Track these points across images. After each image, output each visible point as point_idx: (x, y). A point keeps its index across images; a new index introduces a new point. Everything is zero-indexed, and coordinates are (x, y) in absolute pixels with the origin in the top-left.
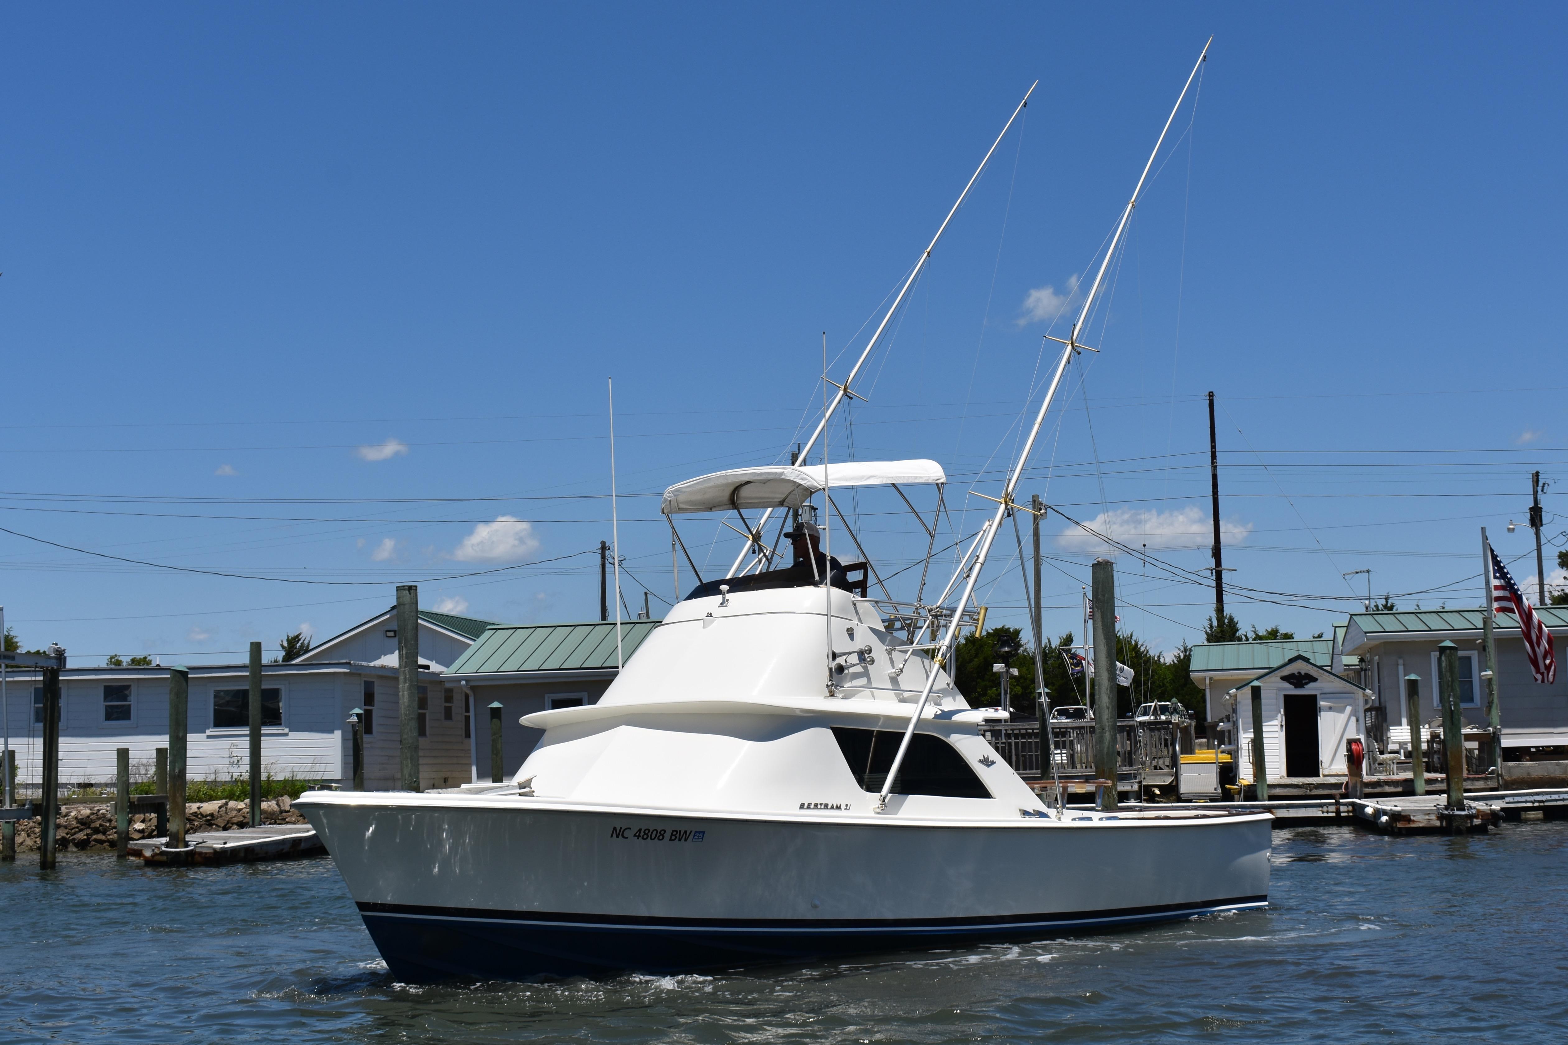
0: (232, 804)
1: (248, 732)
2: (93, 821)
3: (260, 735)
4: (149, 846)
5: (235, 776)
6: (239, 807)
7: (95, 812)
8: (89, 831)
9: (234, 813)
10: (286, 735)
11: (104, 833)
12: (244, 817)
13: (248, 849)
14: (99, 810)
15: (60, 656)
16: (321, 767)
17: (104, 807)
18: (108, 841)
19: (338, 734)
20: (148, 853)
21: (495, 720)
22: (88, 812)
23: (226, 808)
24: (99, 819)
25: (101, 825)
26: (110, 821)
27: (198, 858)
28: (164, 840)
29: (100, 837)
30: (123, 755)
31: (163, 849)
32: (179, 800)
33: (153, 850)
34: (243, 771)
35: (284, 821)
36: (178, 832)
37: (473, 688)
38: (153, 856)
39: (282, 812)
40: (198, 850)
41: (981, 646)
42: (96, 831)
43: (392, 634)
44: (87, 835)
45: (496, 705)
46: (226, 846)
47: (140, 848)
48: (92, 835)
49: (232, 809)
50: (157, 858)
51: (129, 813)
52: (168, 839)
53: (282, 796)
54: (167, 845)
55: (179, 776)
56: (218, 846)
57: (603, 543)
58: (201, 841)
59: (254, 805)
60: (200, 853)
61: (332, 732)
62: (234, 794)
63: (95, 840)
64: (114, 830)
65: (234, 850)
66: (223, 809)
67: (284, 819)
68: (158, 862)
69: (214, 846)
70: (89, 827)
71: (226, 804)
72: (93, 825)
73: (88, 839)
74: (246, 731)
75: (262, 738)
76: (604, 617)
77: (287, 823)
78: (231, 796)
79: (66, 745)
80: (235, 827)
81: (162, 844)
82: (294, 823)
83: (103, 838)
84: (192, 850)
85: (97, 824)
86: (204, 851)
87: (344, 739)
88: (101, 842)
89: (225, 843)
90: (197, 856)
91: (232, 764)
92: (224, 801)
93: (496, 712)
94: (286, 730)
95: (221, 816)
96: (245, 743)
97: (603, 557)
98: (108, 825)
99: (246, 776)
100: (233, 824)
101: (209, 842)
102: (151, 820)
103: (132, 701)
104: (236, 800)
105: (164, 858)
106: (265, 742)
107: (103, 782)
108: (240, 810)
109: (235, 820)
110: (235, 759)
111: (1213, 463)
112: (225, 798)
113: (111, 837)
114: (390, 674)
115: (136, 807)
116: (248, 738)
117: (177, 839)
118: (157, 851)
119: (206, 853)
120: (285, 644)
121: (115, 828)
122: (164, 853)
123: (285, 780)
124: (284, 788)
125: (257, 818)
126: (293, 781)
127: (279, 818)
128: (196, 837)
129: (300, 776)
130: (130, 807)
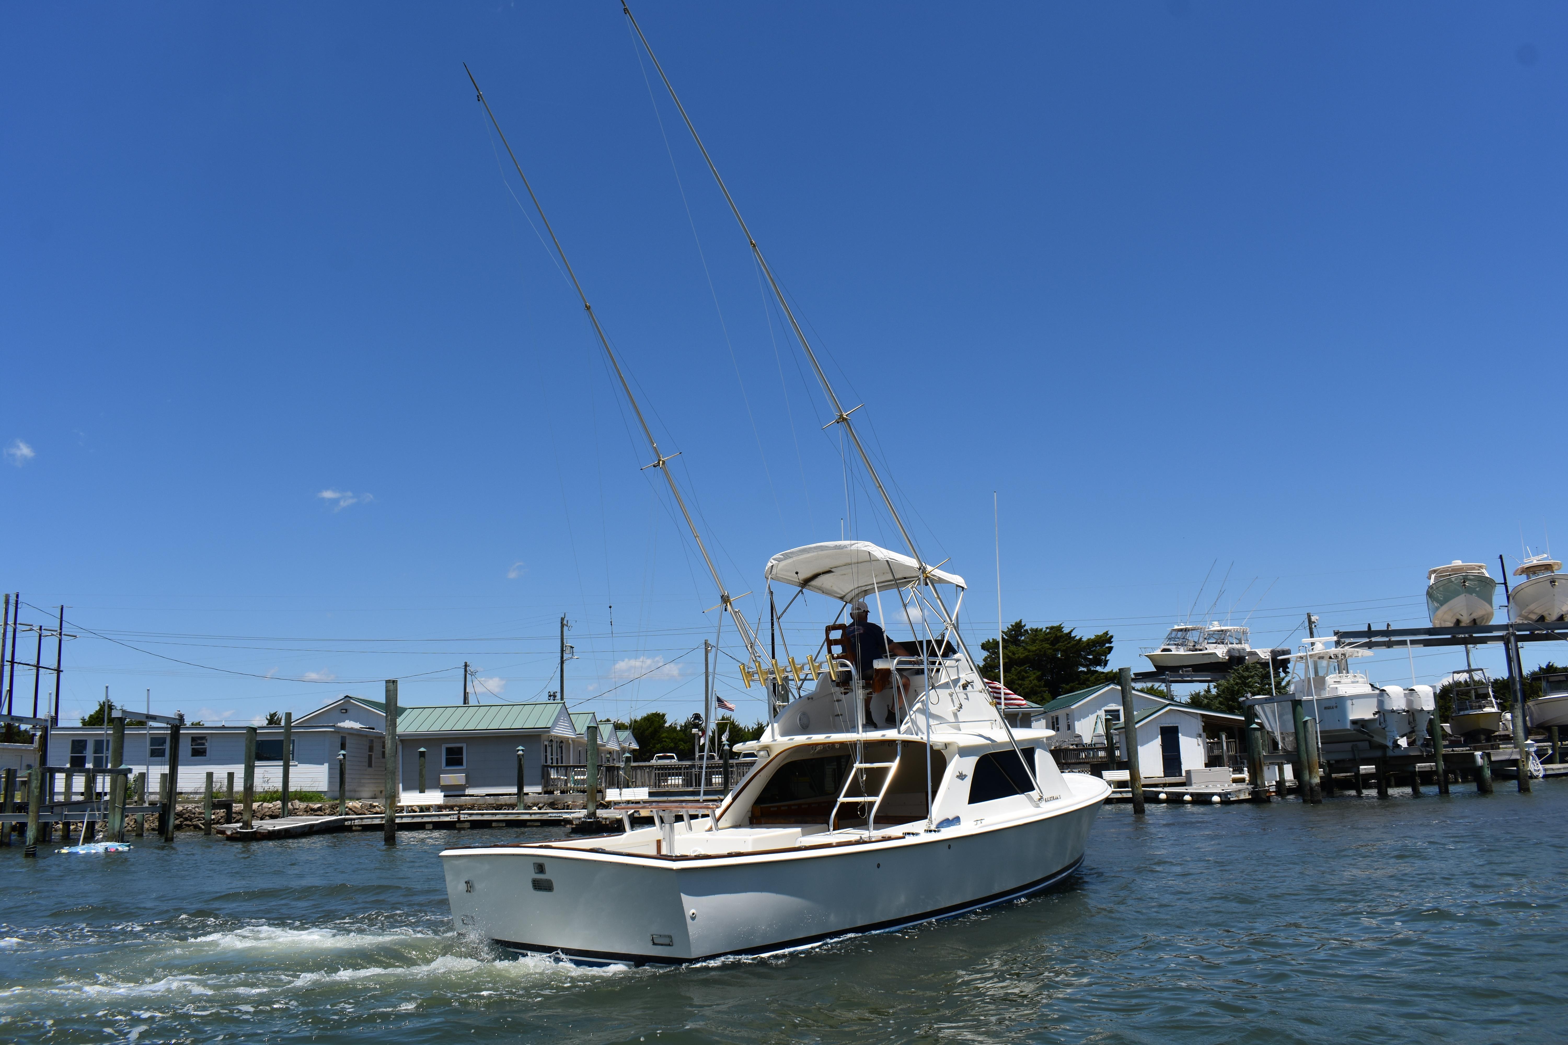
0: (265, 804)
3: (289, 766)
4: (229, 828)
5: (266, 789)
6: (270, 806)
8: (182, 819)
9: (267, 810)
10: (296, 765)
11: (191, 821)
12: (272, 812)
13: (286, 830)
15: (181, 718)
16: (316, 784)
17: (190, 805)
18: (193, 825)
19: (326, 765)
20: (229, 833)
21: (422, 758)
22: (181, 808)
23: (261, 807)
25: (189, 816)
26: (194, 814)
27: (258, 836)
28: (239, 825)
29: (188, 823)
30: (210, 776)
31: (239, 830)
32: (249, 802)
33: (232, 831)
34: (278, 785)
35: (296, 814)
36: (248, 821)
37: (402, 741)
38: (232, 834)
39: (294, 809)
40: (259, 831)
41: (653, 722)
42: (186, 819)
43: (344, 711)
45: (422, 749)
46: (275, 829)
47: (224, 830)
48: (183, 822)
49: (265, 808)
50: (234, 835)
51: (212, 809)
52: (241, 824)
53: (294, 800)
54: (241, 828)
55: (251, 788)
56: (271, 829)
57: (466, 663)
58: (260, 826)
59: (284, 804)
60: (260, 833)
61: (323, 764)
62: (266, 799)
63: (185, 825)
64: (197, 819)
65: (279, 831)
68: (235, 838)
69: (268, 829)
70: (182, 817)
71: (262, 804)
72: (184, 816)
74: (281, 763)
75: (291, 767)
76: (465, 703)
77: (298, 815)
78: (264, 800)
79: (182, 770)
80: (267, 818)
81: (238, 828)
82: (301, 816)
83: (190, 823)
84: (255, 831)
85: (187, 816)
86: (262, 831)
87: (330, 769)
88: (188, 826)
89: (275, 827)
90: (258, 834)
91: (264, 782)
92: (259, 803)
93: (422, 754)
94: (297, 763)
95: (259, 811)
96: (280, 770)
97: (466, 671)
98: (193, 816)
99: (280, 789)
101: (265, 826)
102: (217, 814)
103: (207, 745)
104: (267, 803)
105: (239, 835)
106: (291, 769)
108: (270, 808)
109: (267, 814)
110: (266, 779)
111: (772, 627)
112: (261, 801)
113: (195, 823)
114: (355, 732)
115: (216, 806)
116: (282, 768)
117: (247, 824)
118: (234, 831)
119: (264, 833)
120: (269, 718)
122: (238, 832)
123: (296, 791)
124: (295, 795)
125: (286, 813)
126: (300, 792)
127: (293, 813)
128: (256, 823)
129: (304, 789)
130: (212, 806)
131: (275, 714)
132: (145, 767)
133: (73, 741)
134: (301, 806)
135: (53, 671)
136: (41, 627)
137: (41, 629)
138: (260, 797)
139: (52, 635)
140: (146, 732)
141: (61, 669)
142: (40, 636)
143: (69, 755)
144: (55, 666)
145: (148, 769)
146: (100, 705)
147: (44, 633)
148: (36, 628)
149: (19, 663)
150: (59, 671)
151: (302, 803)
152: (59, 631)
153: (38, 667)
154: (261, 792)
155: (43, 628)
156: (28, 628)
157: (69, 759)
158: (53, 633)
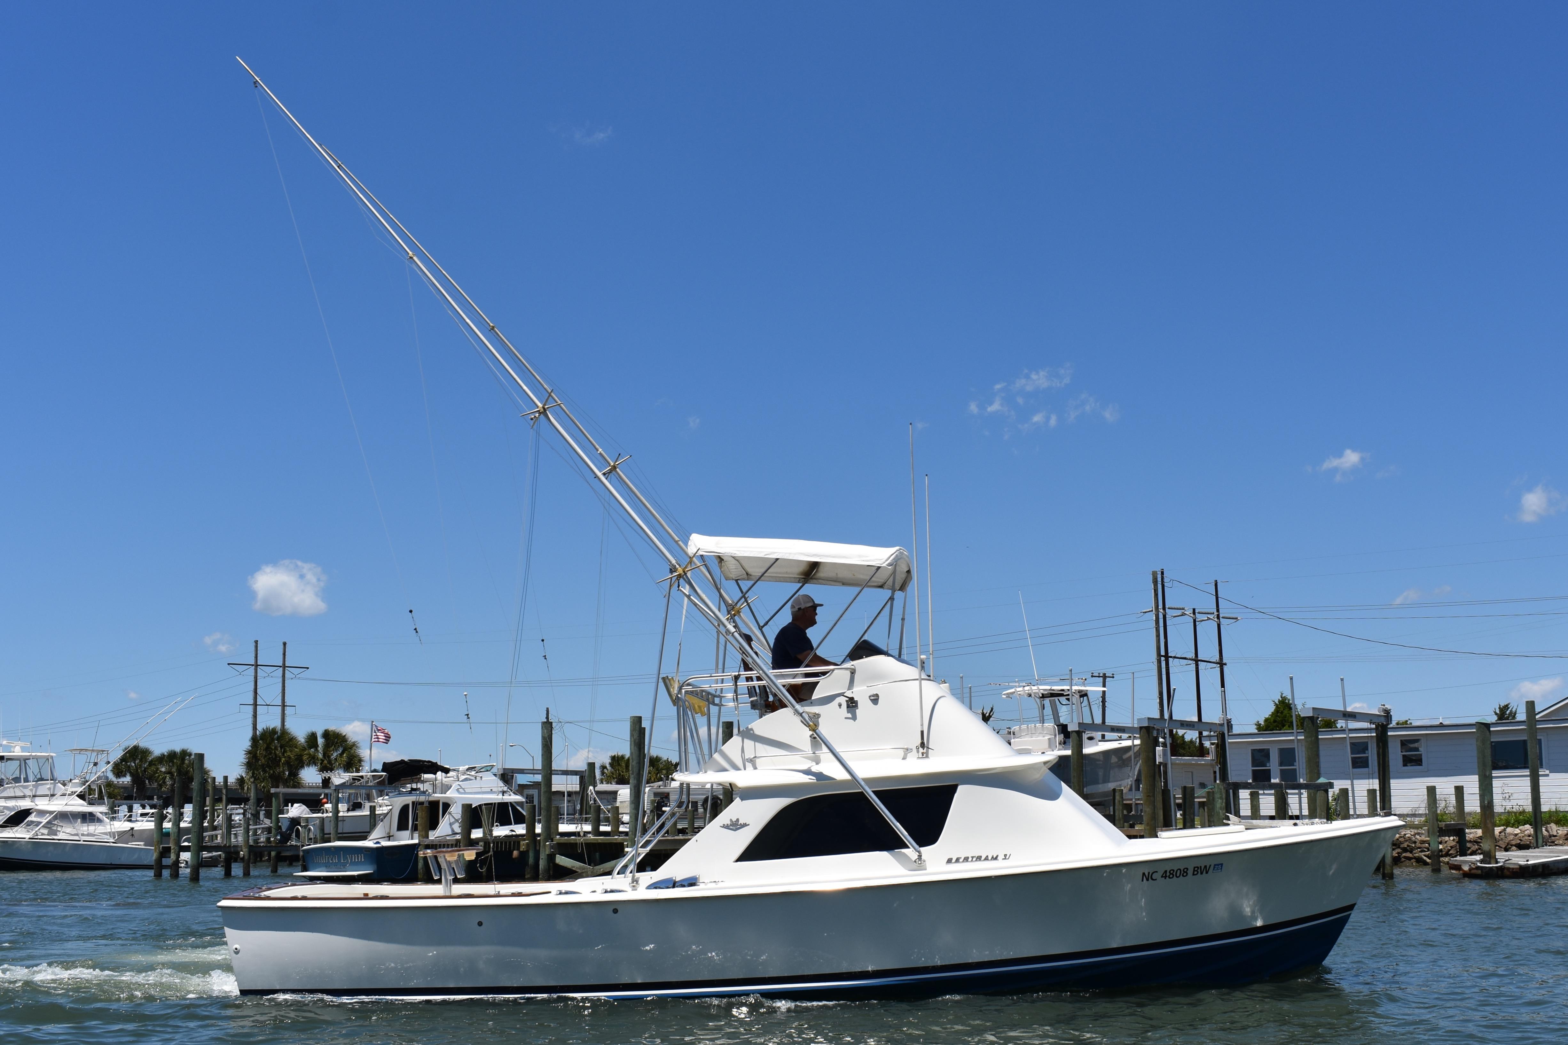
0: (1509, 830)
1: (1528, 773)
2: (1401, 843)
3: (1539, 776)
4: (1466, 862)
5: (1508, 808)
6: (1516, 832)
7: (1402, 836)
8: (1399, 850)
9: (1512, 837)
10: (1547, 775)
11: (1411, 852)
12: (1521, 840)
13: (1544, 865)
14: (1405, 835)
15: (1387, 715)
17: (1408, 832)
18: (1415, 858)
20: (1466, 868)
23: (1505, 833)
24: (1406, 841)
25: (1408, 846)
26: (1415, 842)
27: (1508, 872)
28: (1479, 857)
29: (1408, 855)
30: (1431, 791)
31: (1479, 864)
32: (1490, 825)
33: (1470, 865)
34: (1527, 804)
35: (1553, 843)
36: (1490, 851)
38: (1470, 869)
39: (1550, 836)
40: (1507, 866)
42: (1405, 850)
44: (1398, 853)
46: (1529, 863)
47: (1459, 864)
48: (1401, 853)
49: (1510, 834)
50: (1473, 871)
51: (1439, 836)
52: (1481, 857)
53: (1549, 824)
54: (1482, 861)
55: (1488, 806)
56: (1523, 862)
58: (1507, 858)
59: (1537, 829)
60: (1508, 869)
62: (1509, 823)
63: (1405, 857)
64: (1419, 850)
65: (1535, 866)
66: (1503, 834)
67: (1553, 842)
68: (1475, 874)
69: (1519, 863)
70: (1399, 847)
71: (1505, 830)
72: (1402, 846)
73: (1399, 856)
74: (1527, 772)
75: (1540, 778)
77: (1556, 845)
78: (1507, 824)
79: (1395, 784)
80: (1514, 848)
81: (1477, 861)
82: (1561, 845)
83: (1410, 855)
84: (1501, 866)
86: (1511, 866)
88: (1409, 859)
89: (1528, 861)
90: (1506, 871)
91: (1504, 799)
92: (1502, 828)
94: (1547, 772)
95: (1502, 839)
96: (1527, 782)
98: (1413, 845)
99: (1529, 808)
100: (1512, 845)
101: (1513, 859)
102: (1446, 842)
103: (1422, 750)
104: (1512, 827)
105: (1479, 872)
106: (1542, 781)
107: (1405, 813)
108: (1516, 835)
109: (1514, 843)
110: (1509, 795)
112: (1503, 825)
113: (1417, 855)
115: (1443, 832)
116: (1529, 778)
117: (1489, 857)
118: (1473, 866)
119: (1513, 869)
120: (1498, 712)
121: (1419, 848)
122: (1478, 868)
123: (1550, 812)
124: (1550, 817)
125: (1540, 841)
126: (1557, 812)
127: (1550, 841)
128: (1502, 856)
129: (1562, 808)
130: (1439, 832)
131: (1506, 707)
132: (1349, 782)
133: (1253, 751)
134: (1560, 832)
135: (1215, 665)
136: (1194, 610)
137: (1194, 613)
138: (1501, 820)
139: (1209, 619)
140: (1345, 736)
141: (1224, 661)
142: (1195, 621)
143: (1250, 768)
144: (1216, 658)
145: (1352, 785)
146: (1276, 704)
147: (1199, 617)
148: (1189, 612)
149: (1175, 657)
150: (1221, 664)
151: (1561, 828)
152: (1216, 613)
153: (1197, 661)
154: (1501, 814)
155: (1197, 611)
156: (1179, 612)
157: (1250, 774)
158: (1209, 616)
